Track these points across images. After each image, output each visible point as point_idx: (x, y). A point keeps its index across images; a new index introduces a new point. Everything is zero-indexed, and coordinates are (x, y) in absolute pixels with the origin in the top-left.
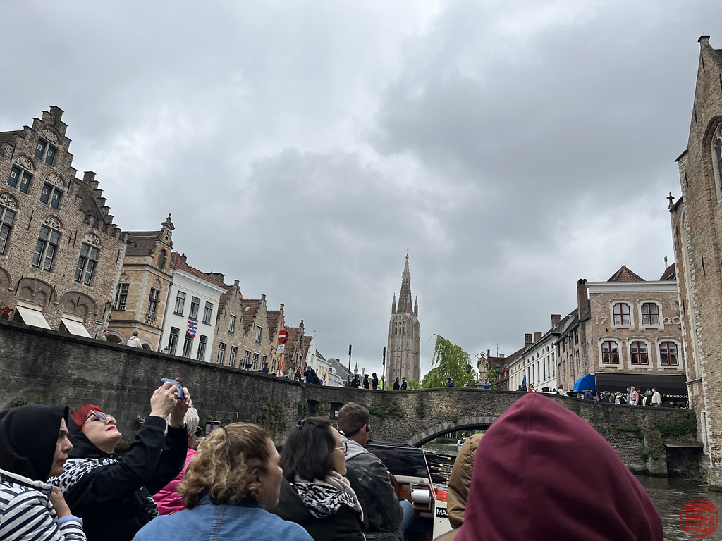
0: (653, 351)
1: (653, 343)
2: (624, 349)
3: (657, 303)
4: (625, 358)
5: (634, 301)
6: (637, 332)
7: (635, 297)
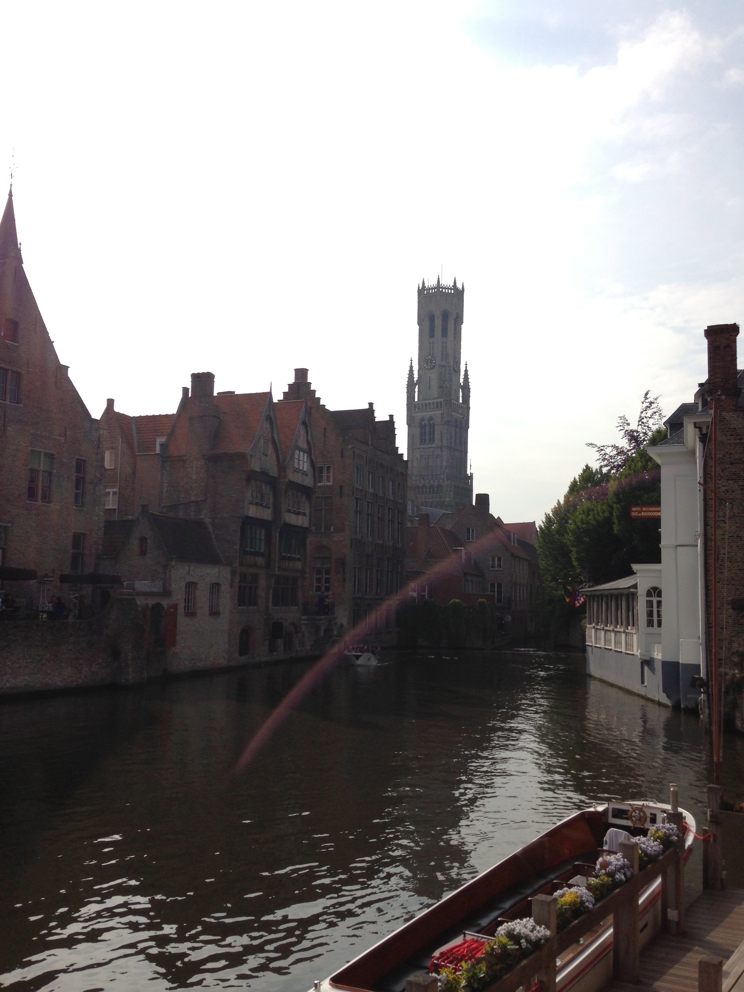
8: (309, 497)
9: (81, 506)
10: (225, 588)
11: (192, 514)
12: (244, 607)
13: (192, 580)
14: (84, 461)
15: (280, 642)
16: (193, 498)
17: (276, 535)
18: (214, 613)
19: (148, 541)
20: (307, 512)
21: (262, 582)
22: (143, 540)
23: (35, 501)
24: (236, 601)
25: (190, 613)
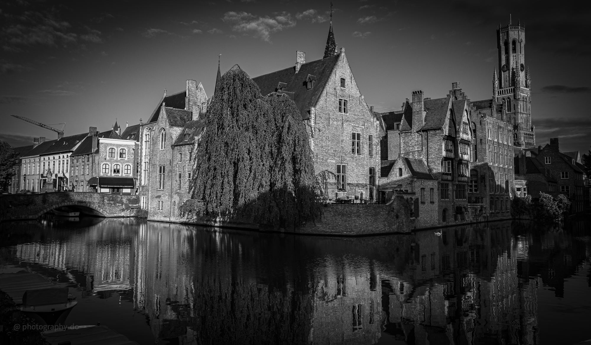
0: (122, 168)
1: (122, 165)
2: (111, 167)
3: (126, 149)
4: (111, 171)
5: (117, 148)
6: (117, 161)
7: (118, 146)
8: (469, 145)
9: (371, 156)
10: (436, 190)
11: (416, 156)
12: (444, 199)
13: (423, 187)
14: (371, 135)
15: (459, 216)
16: (416, 149)
17: (456, 164)
18: (432, 203)
19: (403, 170)
20: (469, 153)
21: (450, 187)
22: (400, 170)
23: (355, 154)
24: (440, 197)
25: (423, 203)
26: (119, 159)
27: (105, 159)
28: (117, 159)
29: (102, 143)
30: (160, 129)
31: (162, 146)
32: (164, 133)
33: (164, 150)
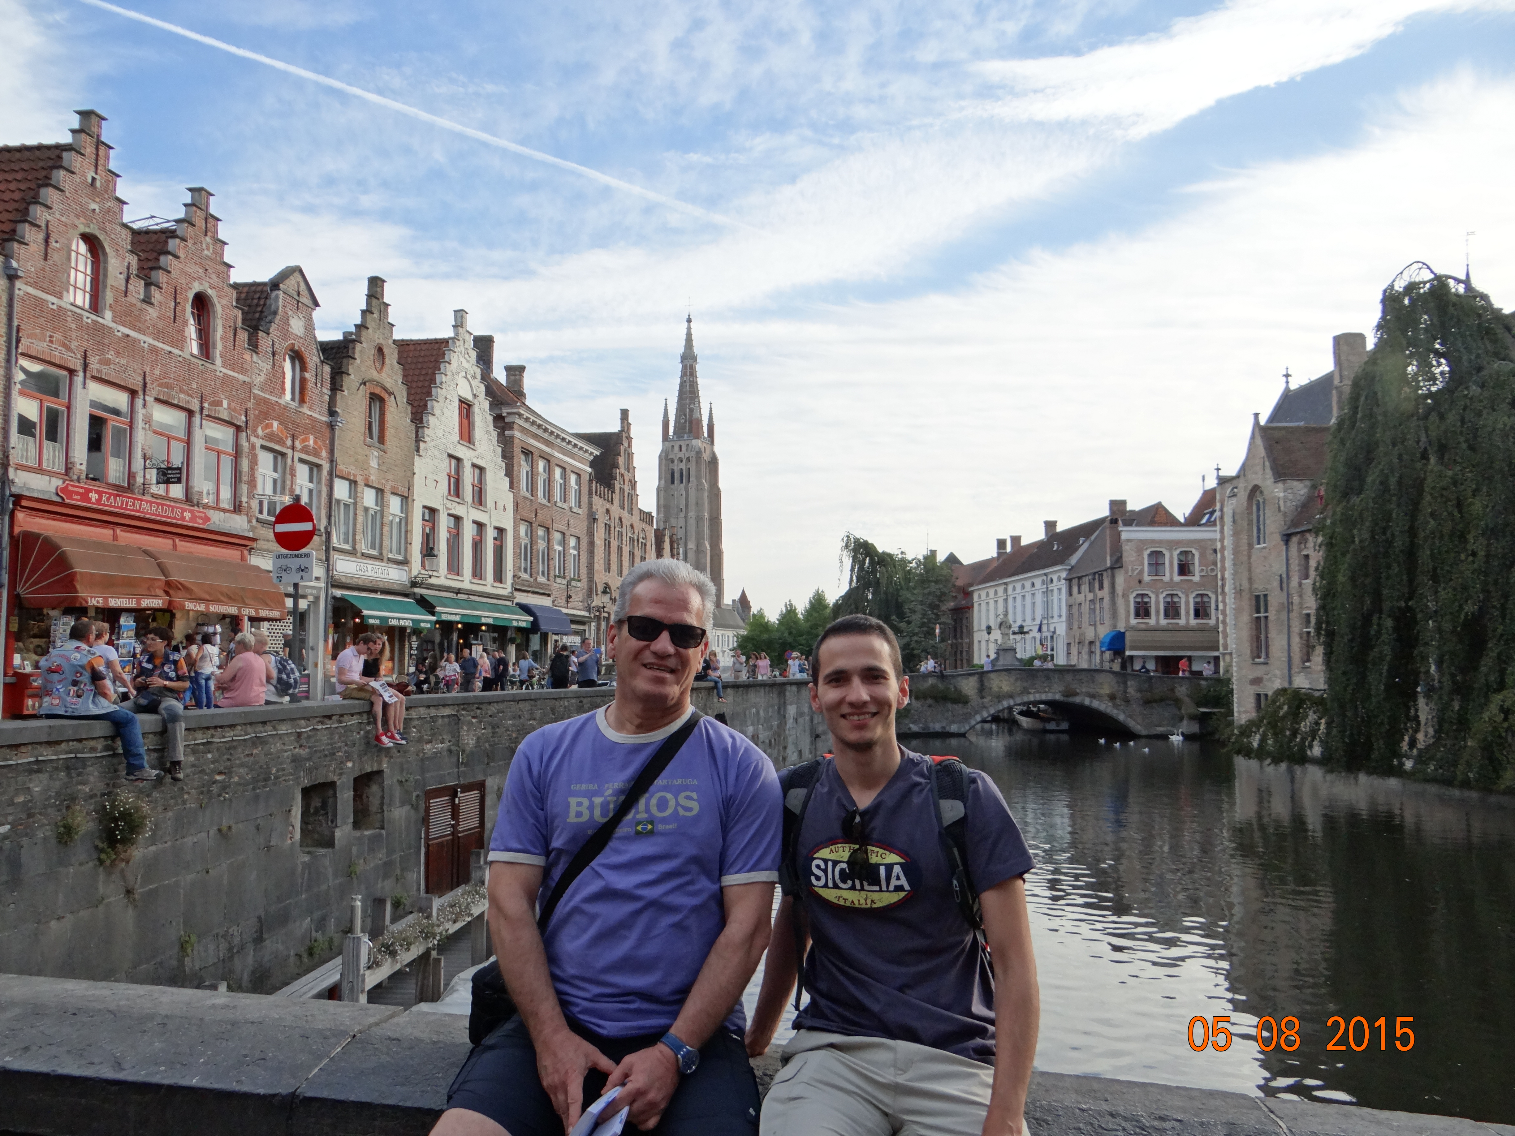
0: (1187, 603)
1: (1187, 596)
2: (1157, 602)
3: (1194, 551)
4: (1158, 612)
5: (1170, 550)
6: (1171, 584)
7: (1172, 544)
26: (1177, 578)
27: (1140, 582)
28: (1171, 579)
29: (1129, 540)
30: (1250, 488)
31: (1259, 537)
32: (1261, 501)
33: (1264, 548)
